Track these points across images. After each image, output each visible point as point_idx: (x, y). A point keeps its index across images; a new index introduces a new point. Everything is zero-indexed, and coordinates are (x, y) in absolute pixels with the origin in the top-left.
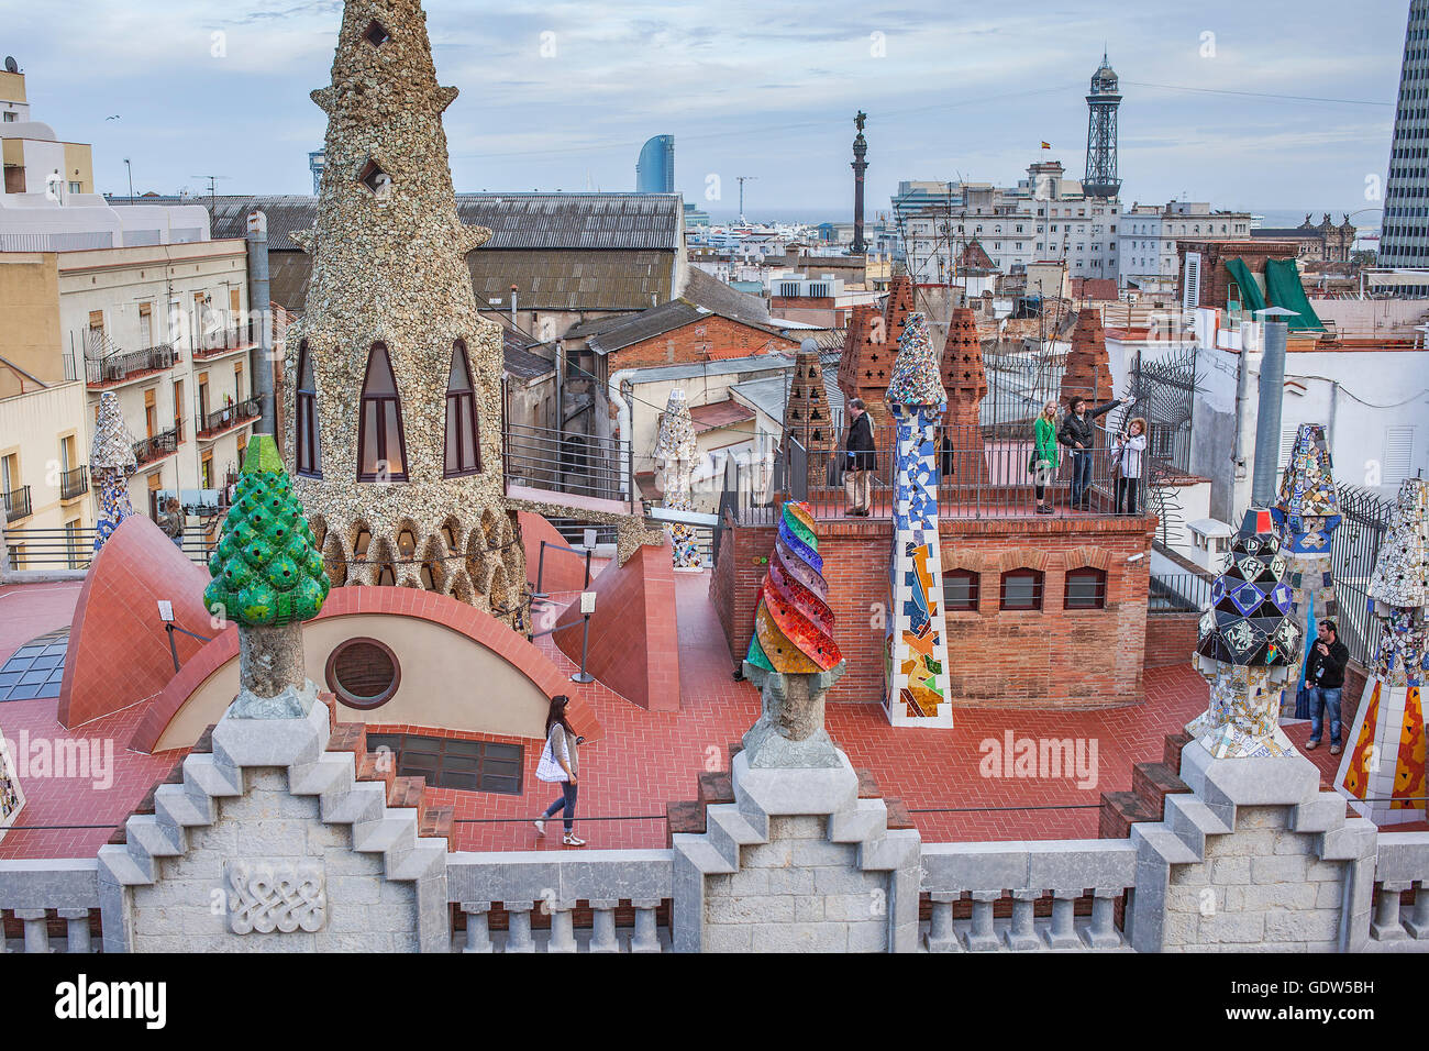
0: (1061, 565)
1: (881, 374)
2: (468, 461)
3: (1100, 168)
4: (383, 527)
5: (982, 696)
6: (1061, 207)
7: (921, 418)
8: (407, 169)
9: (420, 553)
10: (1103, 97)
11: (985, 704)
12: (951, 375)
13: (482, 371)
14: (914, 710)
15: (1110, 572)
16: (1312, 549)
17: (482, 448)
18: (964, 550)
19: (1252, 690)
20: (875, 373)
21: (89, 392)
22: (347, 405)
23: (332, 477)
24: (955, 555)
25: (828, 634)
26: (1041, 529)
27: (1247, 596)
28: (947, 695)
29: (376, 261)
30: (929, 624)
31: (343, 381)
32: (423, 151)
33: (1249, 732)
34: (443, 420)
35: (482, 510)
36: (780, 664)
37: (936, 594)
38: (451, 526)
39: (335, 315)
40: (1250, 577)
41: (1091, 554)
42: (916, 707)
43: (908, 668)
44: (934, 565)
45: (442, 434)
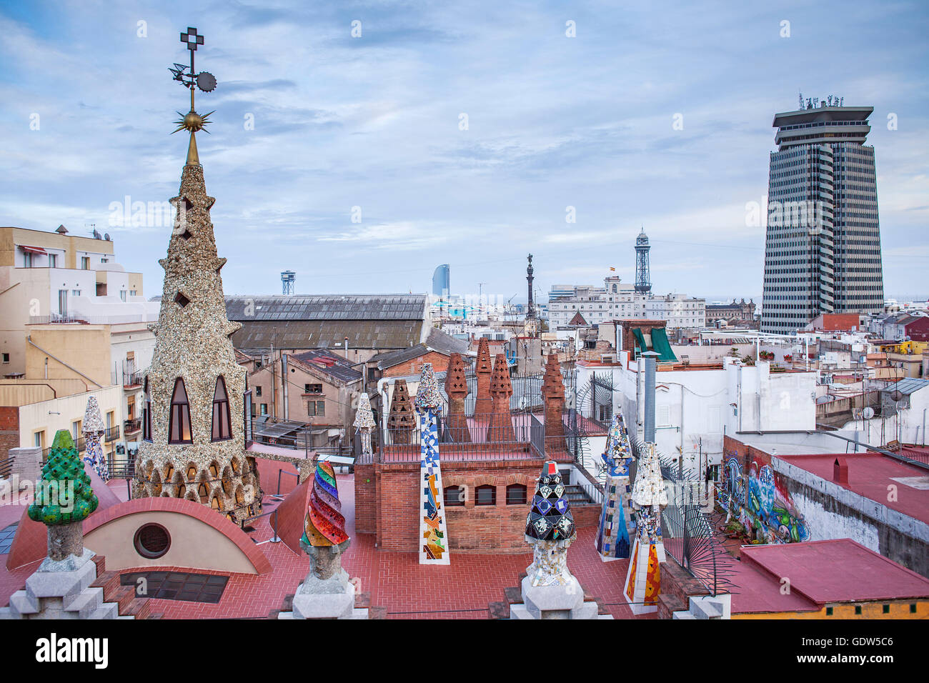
0: (504, 483)
1: (461, 385)
2: (225, 433)
3: (642, 279)
4: (179, 466)
5: (468, 548)
6: (620, 296)
7: (430, 414)
8: (198, 296)
9: (197, 479)
10: (642, 248)
11: (470, 552)
12: (495, 385)
13: (233, 390)
14: (430, 556)
15: (528, 486)
16: (620, 474)
17: (233, 427)
18: (456, 476)
19: (550, 552)
20: (458, 385)
21: (125, 391)
22: (165, 407)
23: (157, 442)
24: (452, 479)
25: (339, 527)
26: (493, 466)
27: (544, 506)
28: (446, 548)
29: (182, 339)
30: (437, 513)
31: (164, 396)
32: (207, 287)
33: (550, 573)
34: (211, 414)
35: (232, 457)
36: (313, 542)
37: (440, 499)
38: (214, 464)
39: (162, 364)
40: (545, 496)
41: (519, 477)
42: (430, 553)
43: (427, 535)
44: (439, 485)
45: (210, 421)
